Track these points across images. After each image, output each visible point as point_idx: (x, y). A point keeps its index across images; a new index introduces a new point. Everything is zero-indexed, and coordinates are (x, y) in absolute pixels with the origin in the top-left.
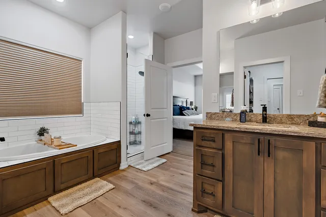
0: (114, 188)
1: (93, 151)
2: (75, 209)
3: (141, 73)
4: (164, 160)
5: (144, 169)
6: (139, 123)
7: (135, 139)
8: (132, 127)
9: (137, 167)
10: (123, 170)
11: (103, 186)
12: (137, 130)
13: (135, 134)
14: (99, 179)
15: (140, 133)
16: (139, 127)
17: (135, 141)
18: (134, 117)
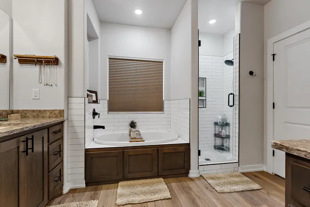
0: (169, 199)
1: (158, 150)
2: (127, 204)
3: (229, 62)
4: (256, 186)
5: (218, 188)
6: (227, 124)
7: (223, 143)
8: (218, 129)
9: (210, 181)
10: (192, 179)
11: (160, 191)
12: (224, 133)
13: (223, 138)
14: (163, 180)
15: (228, 137)
16: (227, 129)
17: (223, 145)
18: (220, 117)
